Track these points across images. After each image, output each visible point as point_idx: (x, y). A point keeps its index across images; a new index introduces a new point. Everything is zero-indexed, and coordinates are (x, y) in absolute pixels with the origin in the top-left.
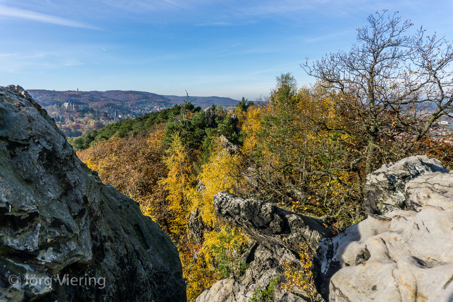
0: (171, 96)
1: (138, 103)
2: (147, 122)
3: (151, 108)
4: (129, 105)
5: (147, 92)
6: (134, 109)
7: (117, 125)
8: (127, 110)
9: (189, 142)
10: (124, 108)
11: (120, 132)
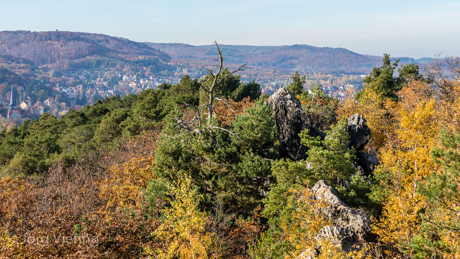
0: (171, 45)
1: (75, 68)
2: (102, 126)
3: (114, 82)
4: (51, 73)
5: (101, 35)
6: (64, 84)
7: (16, 135)
8: (45, 88)
9: (223, 194)
10: (36, 82)
11: (24, 157)
